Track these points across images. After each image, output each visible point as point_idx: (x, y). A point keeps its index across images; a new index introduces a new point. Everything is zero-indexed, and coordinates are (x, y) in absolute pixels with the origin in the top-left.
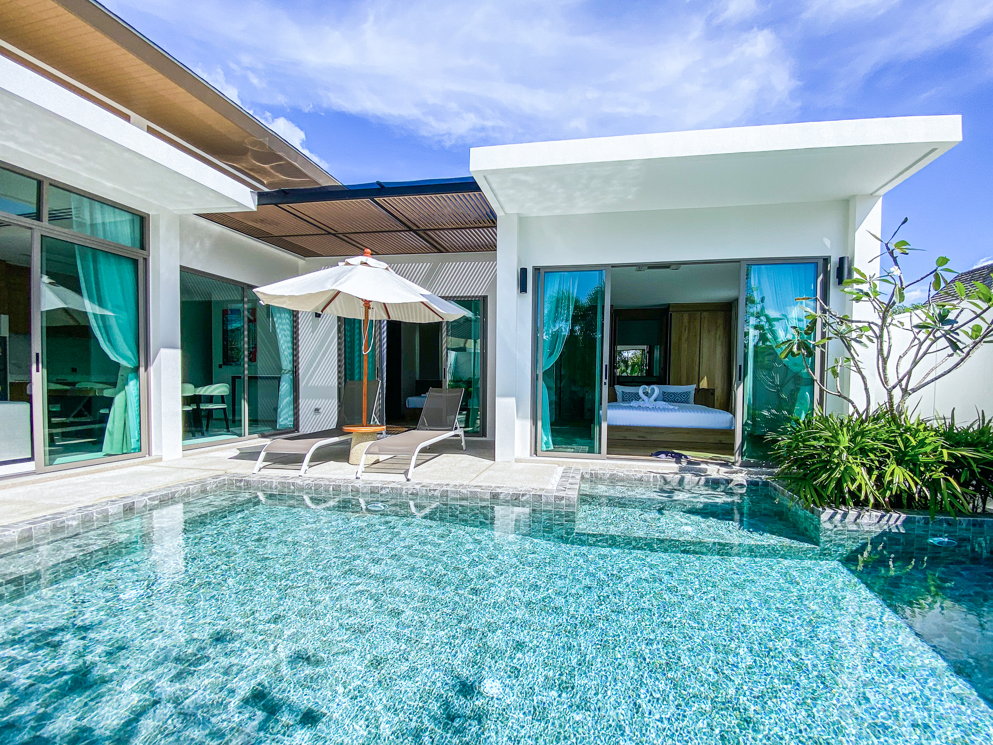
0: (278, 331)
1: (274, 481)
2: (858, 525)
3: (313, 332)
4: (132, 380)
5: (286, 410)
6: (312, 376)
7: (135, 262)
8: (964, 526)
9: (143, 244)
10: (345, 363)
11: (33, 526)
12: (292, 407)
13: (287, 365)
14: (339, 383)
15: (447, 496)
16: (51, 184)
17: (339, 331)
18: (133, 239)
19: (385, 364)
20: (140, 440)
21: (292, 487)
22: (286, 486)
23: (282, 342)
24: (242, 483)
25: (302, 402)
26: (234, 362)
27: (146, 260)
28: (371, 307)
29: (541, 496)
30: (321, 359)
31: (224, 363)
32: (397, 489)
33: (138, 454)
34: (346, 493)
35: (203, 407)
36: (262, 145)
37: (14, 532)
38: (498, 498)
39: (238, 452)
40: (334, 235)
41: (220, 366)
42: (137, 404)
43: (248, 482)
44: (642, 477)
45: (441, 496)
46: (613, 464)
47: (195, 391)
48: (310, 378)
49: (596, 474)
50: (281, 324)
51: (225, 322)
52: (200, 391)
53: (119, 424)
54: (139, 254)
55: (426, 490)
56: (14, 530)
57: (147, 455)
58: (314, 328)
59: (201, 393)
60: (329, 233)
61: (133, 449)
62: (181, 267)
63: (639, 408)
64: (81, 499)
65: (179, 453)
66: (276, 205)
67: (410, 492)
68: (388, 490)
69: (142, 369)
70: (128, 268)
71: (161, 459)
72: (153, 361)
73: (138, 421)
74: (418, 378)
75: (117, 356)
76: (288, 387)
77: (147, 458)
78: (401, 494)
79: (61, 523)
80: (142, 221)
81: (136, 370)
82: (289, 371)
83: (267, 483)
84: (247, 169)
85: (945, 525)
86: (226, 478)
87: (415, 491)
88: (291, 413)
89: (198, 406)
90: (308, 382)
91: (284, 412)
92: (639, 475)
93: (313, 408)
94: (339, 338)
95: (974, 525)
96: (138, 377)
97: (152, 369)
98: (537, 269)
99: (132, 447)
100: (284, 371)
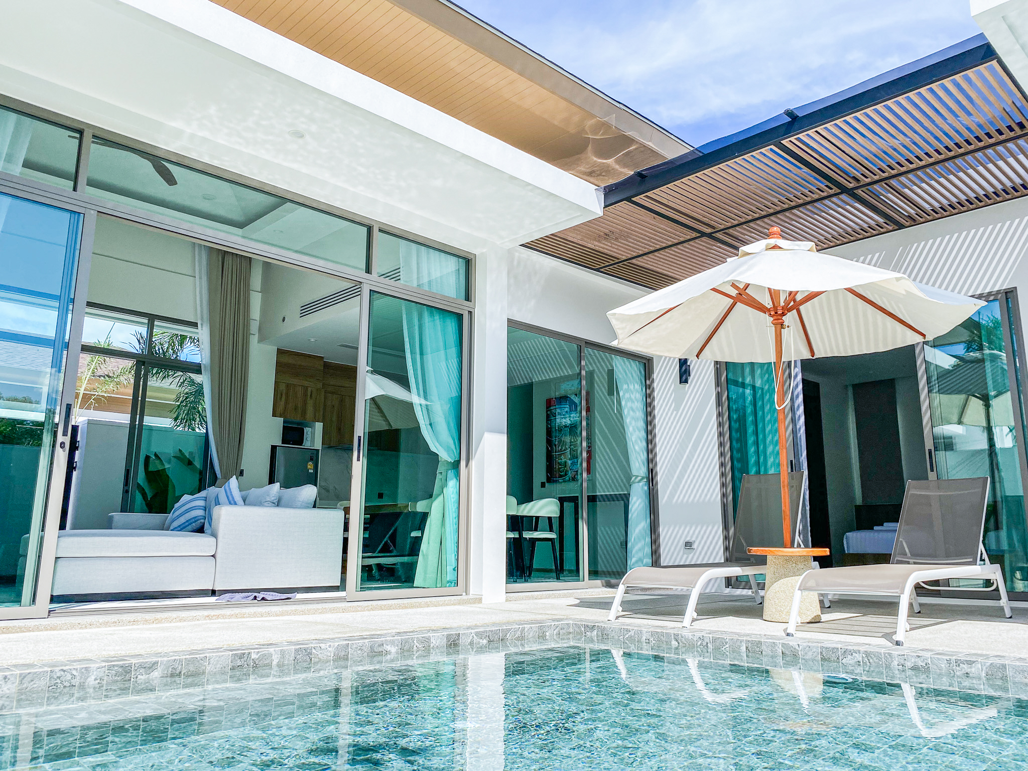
0: (626, 411)
1: (644, 630)
3: (677, 409)
4: (451, 479)
5: (639, 545)
6: (677, 484)
7: (460, 317)
9: (469, 293)
10: (732, 458)
11: (350, 642)
12: (648, 540)
13: (638, 467)
14: (724, 495)
16: (380, 230)
17: (719, 403)
18: (458, 289)
19: (804, 454)
20: (456, 569)
21: (674, 641)
23: (631, 429)
24: (595, 632)
25: (663, 530)
26: (561, 476)
27: (471, 314)
28: (786, 323)
30: (692, 454)
31: (549, 481)
32: (878, 656)
33: (454, 590)
35: (527, 535)
36: (606, 126)
37: (330, 646)
39: (578, 601)
40: (709, 236)
41: (543, 485)
42: (455, 515)
43: (603, 630)
47: (518, 511)
48: (675, 489)
50: (630, 399)
51: (550, 417)
52: (524, 509)
53: (435, 545)
54: (462, 307)
55: (949, 661)
56: (330, 643)
57: (464, 594)
58: (678, 402)
59: (525, 513)
60: (703, 234)
61: (448, 582)
62: (509, 321)
64: (397, 626)
65: (503, 596)
66: (629, 199)
67: (909, 664)
68: (858, 657)
69: (463, 463)
70: (451, 325)
71: (480, 600)
72: (475, 455)
73: (456, 540)
74: (859, 501)
75: (437, 444)
76: (643, 503)
77: (464, 597)
79: (379, 646)
80: (468, 263)
81: (456, 465)
82: (643, 478)
86: (570, 622)
87: (920, 663)
88: (648, 550)
89: (521, 535)
90: (672, 495)
91: (636, 548)
93: (682, 543)
94: (719, 415)
96: (458, 476)
97: (473, 463)
99: (448, 579)
100: (635, 479)
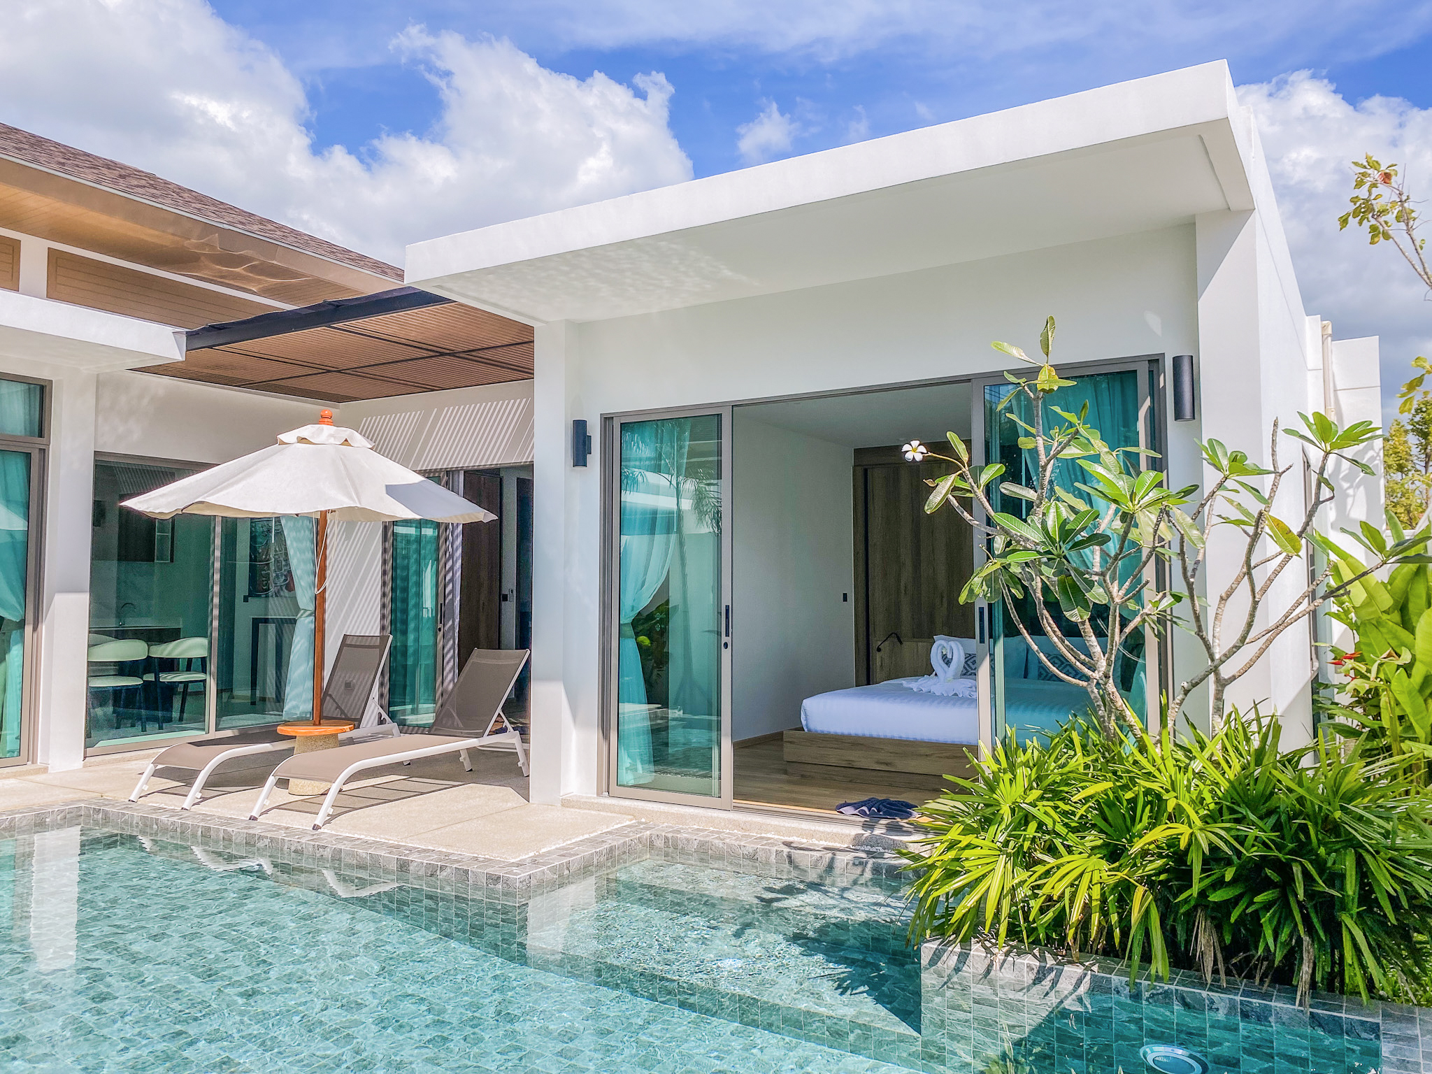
2: (991, 984)
3: (348, 538)
6: (343, 624)
7: (27, 457)
8: (1221, 1015)
9: (40, 427)
10: (394, 599)
13: (306, 604)
15: (340, 860)
18: (28, 422)
20: (19, 738)
21: (155, 826)
22: (148, 823)
23: (295, 563)
26: (264, 590)
27: (43, 452)
29: (466, 872)
31: (250, 595)
33: (15, 760)
34: (217, 842)
35: (166, 678)
38: (407, 871)
40: (339, 372)
42: (19, 680)
43: (106, 813)
44: (756, 851)
45: (333, 860)
46: (730, 821)
49: (675, 840)
54: (34, 445)
57: (28, 763)
58: (349, 533)
61: (9, 752)
62: (96, 452)
63: (927, 697)
65: (78, 763)
66: (210, 348)
68: (267, 842)
70: (16, 468)
71: (45, 770)
73: (19, 707)
77: (29, 766)
78: (282, 850)
80: (41, 394)
81: (22, 625)
82: (310, 614)
83: (126, 817)
84: (215, 276)
85: (1177, 1007)
86: (83, 805)
89: (157, 677)
92: (750, 848)
94: (385, 551)
95: (1245, 1015)
97: (43, 628)
98: (607, 420)
99: (8, 749)
100: (304, 613)
